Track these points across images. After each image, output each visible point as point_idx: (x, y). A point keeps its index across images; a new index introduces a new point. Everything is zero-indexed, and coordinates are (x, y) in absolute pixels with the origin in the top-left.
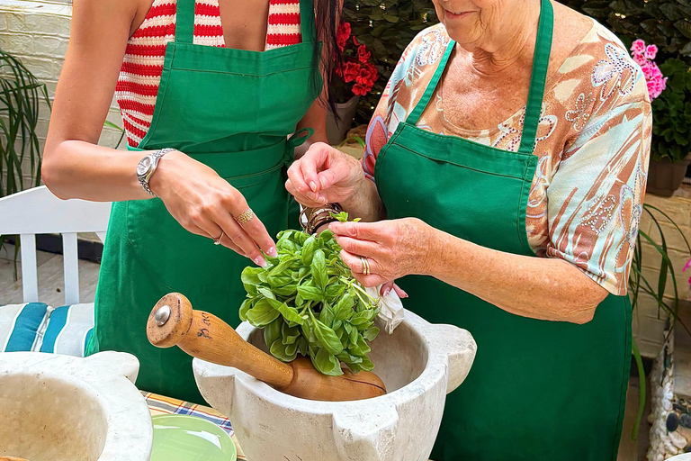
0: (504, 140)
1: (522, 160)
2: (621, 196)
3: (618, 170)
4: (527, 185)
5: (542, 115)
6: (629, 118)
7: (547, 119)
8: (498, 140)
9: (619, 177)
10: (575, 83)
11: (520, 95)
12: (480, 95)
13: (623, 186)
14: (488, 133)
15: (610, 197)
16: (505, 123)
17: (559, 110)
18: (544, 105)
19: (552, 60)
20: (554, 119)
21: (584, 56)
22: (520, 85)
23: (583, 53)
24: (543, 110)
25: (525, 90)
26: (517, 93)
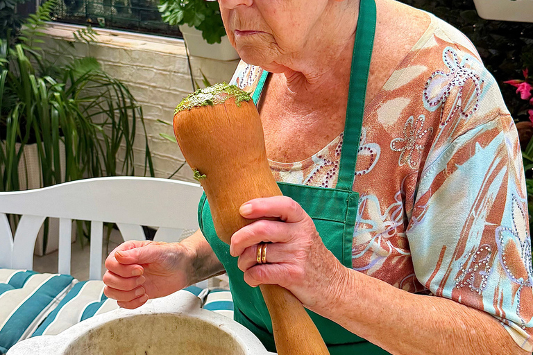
0: (318, 175)
1: (340, 199)
2: (498, 241)
3: (485, 213)
4: (349, 230)
5: (362, 142)
6: (484, 145)
7: (369, 148)
8: (311, 174)
9: (488, 220)
10: (402, 103)
11: (337, 120)
12: (293, 120)
13: (497, 230)
14: (301, 165)
15: (484, 248)
16: (320, 153)
17: (382, 137)
18: (364, 130)
19: (372, 73)
20: (376, 149)
21: (414, 67)
22: (337, 107)
23: (414, 63)
24: (364, 138)
25: (342, 112)
26: (334, 117)
